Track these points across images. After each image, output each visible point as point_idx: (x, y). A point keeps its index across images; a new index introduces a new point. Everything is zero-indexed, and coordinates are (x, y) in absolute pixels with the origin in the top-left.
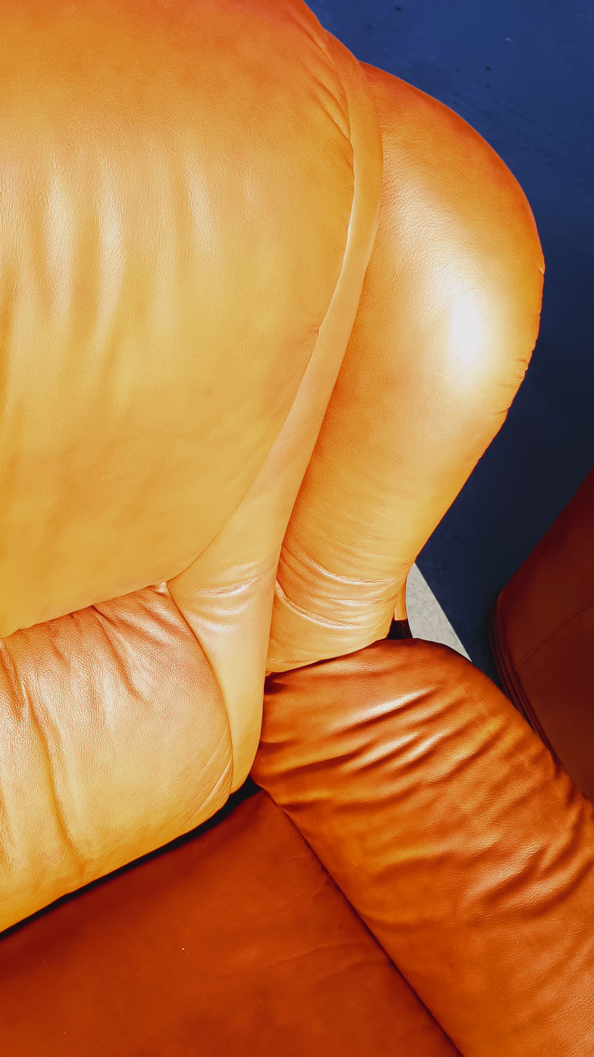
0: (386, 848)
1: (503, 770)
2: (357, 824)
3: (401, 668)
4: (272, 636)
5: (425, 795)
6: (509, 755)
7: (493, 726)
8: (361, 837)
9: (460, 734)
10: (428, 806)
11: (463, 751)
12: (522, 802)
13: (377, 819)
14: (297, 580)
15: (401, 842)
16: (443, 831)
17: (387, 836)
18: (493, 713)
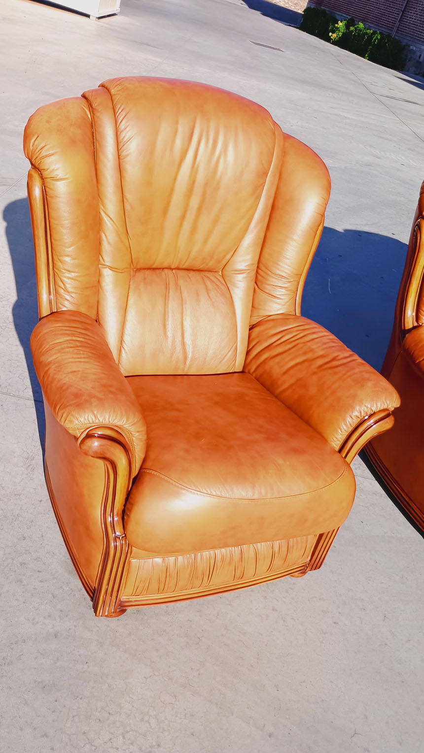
0: (286, 363)
1: (328, 341)
2: (277, 359)
4: (253, 307)
5: (301, 345)
8: (279, 363)
11: (317, 336)
12: (334, 347)
13: (284, 355)
14: (262, 279)
15: (292, 360)
17: (287, 360)
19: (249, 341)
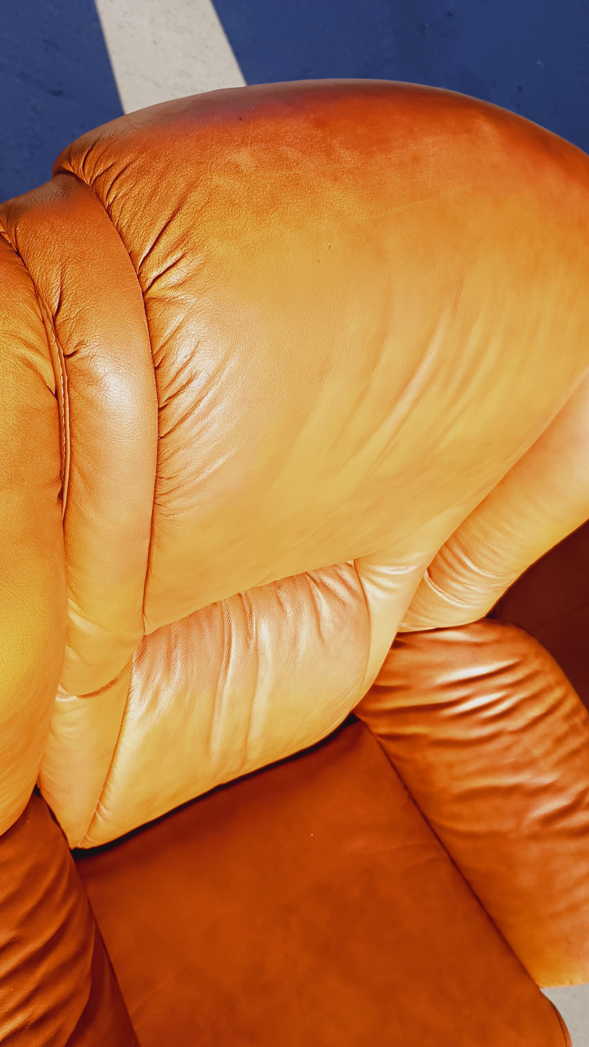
0: (469, 776)
1: (563, 728)
2: (448, 755)
3: (497, 642)
4: (409, 608)
5: (505, 740)
6: (568, 717)
7: (558, 693)
8: (450, 766)
9: (535, 697)
10: (507, 748)
11: (536, 711)
12: (575, 753)
13: (465, 754)
14: (445, 566)
15: (483, 772)
16: (517, 768)
17: (472, 767)
18: (558, 684)
19: (383, 673)
